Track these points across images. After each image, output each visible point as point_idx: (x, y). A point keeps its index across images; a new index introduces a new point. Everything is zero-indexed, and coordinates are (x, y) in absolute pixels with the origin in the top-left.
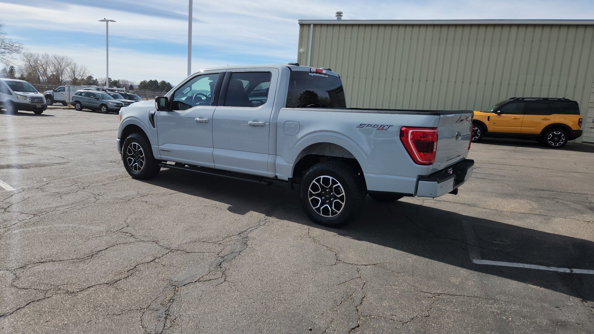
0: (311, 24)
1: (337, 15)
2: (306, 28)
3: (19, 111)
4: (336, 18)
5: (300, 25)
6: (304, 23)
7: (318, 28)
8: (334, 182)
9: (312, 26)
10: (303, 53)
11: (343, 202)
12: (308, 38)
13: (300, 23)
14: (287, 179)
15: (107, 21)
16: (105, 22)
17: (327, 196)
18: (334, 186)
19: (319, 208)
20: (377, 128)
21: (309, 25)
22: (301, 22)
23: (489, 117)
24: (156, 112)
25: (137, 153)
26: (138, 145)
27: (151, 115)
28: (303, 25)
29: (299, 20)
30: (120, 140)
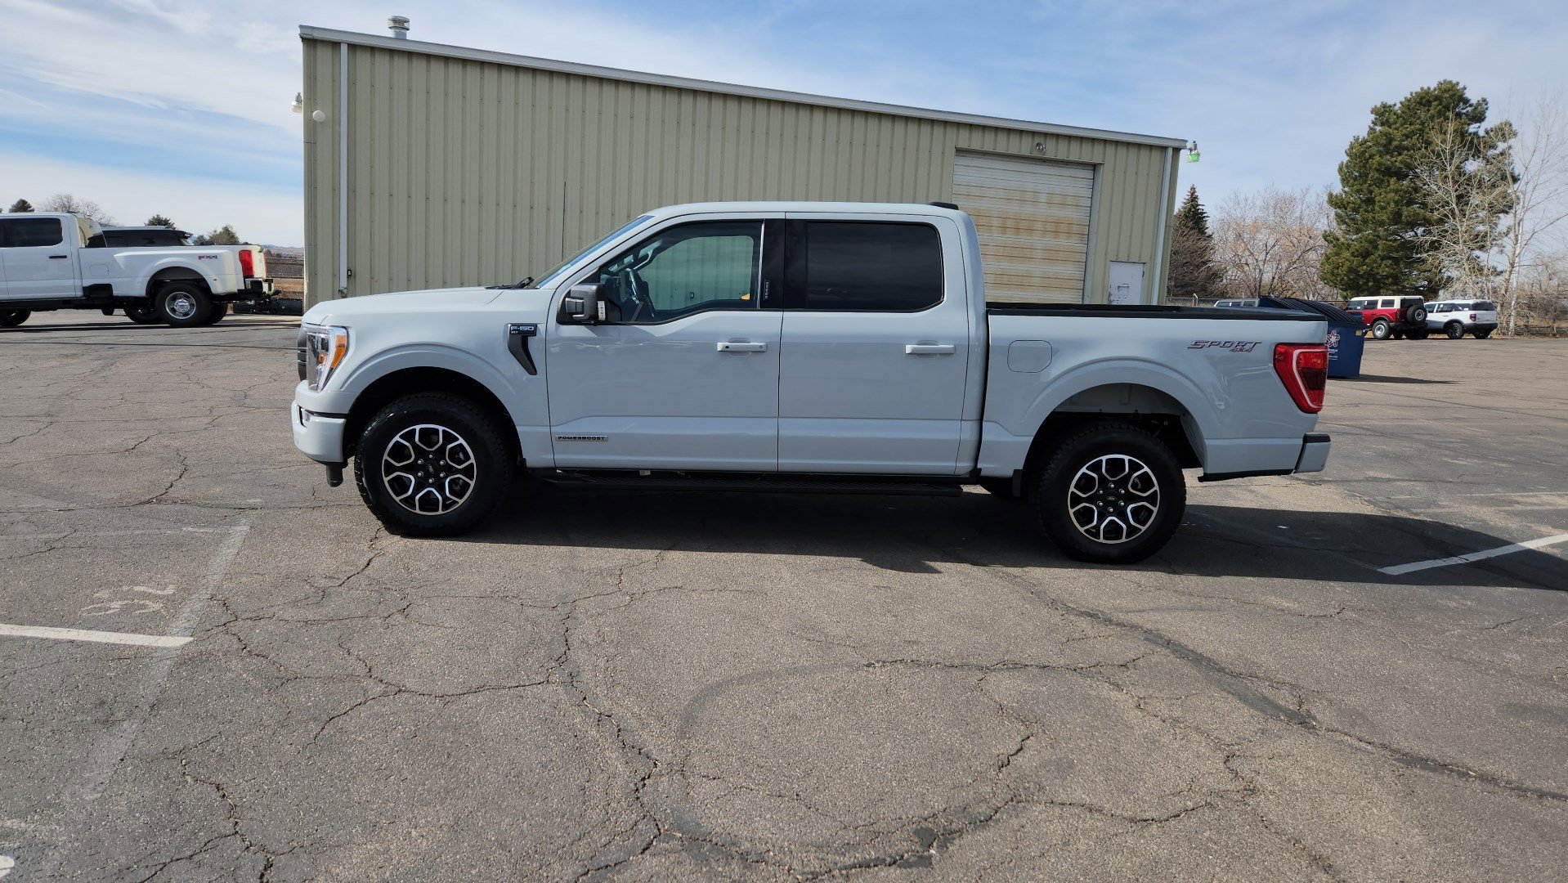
0: (340, 43)
1: (392, 24)
2: (324, 54)
4: (391, 33)
5: (303, 39)
6: (317, 35)
7: (363, 59)
8: (1135, 468)
9: (344, 48)
10: (322, 123)
11: (1154, 505)
12: (335, 81)
13: (305, 36)
14: (1010, 474)
17: (1110, 498)
18: (1134, 475)
19: (1096, 527)
20: (1231, 348)
21: (335, 45)
22: (309, 32)
24: (541, 328)
25: (431, 456)
26: (444, 431)
27: (521, 340)
28: (312, 41)
29: (301, 27)
30: (341, 421)
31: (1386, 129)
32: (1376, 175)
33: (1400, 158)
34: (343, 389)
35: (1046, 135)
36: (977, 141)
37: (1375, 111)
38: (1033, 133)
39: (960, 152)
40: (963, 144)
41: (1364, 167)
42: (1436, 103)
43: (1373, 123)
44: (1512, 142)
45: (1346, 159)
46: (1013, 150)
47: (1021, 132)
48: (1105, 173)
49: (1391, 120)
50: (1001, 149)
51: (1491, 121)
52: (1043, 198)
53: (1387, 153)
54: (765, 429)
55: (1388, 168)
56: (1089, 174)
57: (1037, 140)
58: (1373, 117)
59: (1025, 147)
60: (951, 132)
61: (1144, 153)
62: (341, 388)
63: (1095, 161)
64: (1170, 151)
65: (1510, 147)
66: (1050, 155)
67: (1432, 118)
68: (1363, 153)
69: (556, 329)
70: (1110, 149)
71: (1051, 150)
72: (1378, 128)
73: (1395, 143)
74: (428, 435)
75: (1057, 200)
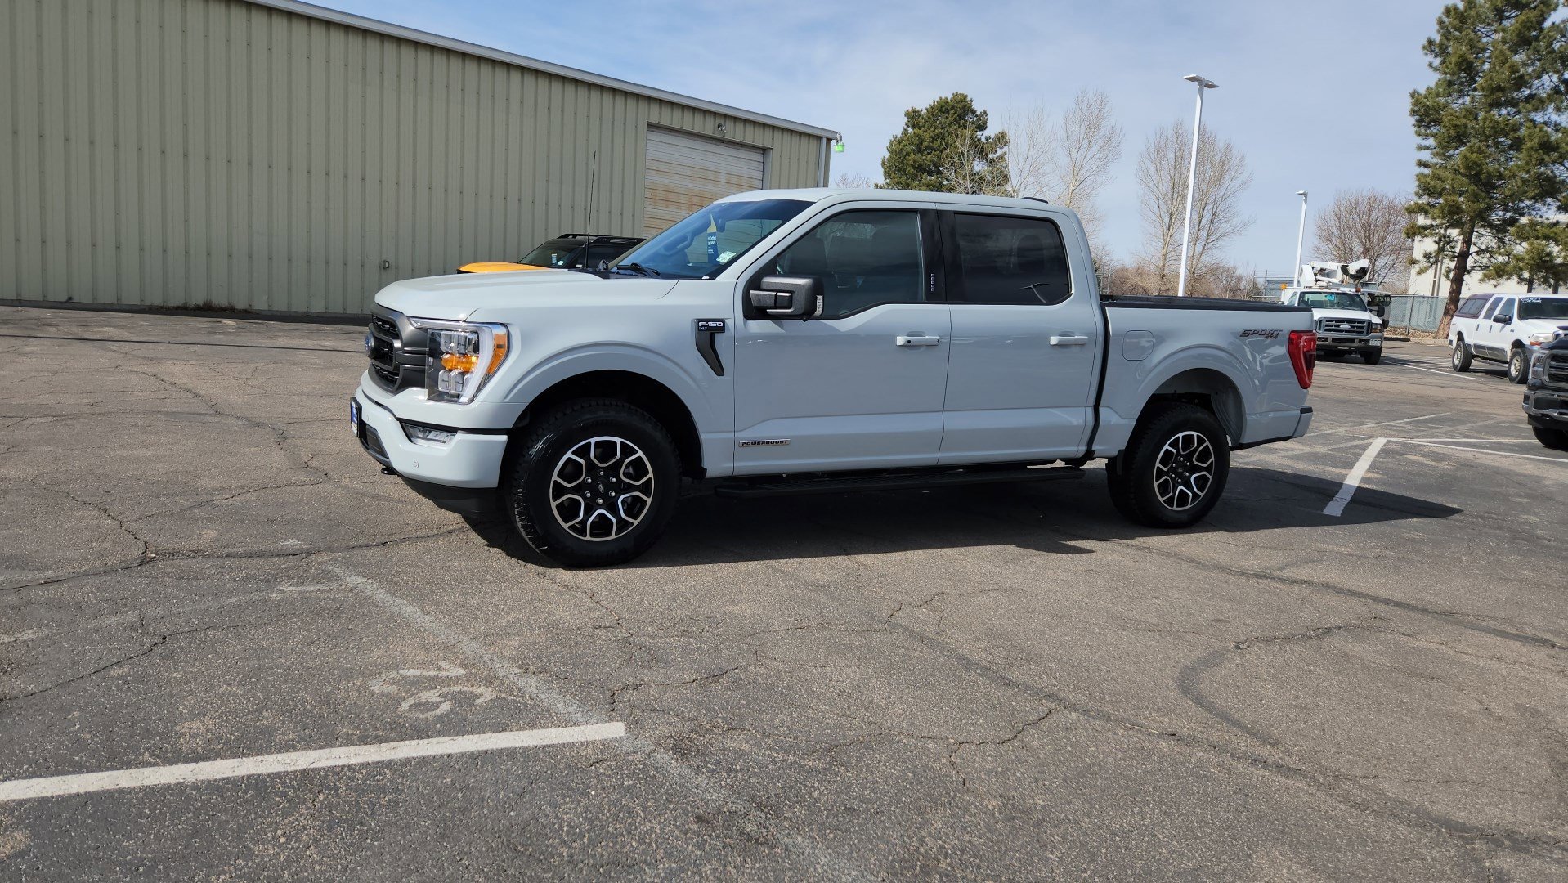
11: (1210, 474)
14: (1115, 454)
17: (1179, 470)
19: (1173, 496)
20: (1265, 336)
24: (729, 323)
25: (602, 473)
26: (621, 443)
27: (708, 335)
30: (504, 438)
31: (916, 130)
32: (912, 171)
33: (930, 156)
34: (508, 399)
35: (725, 116)
36: (666, 118)
37: (907, 114)
38: (715, 114)
39: (652, 126)
40: (654, 120)
41: (902, 161)
42: (952, 111)
43: (906, 124)
44: (1006, 148)
45: (887, 155)
46: (698, 129)
47: (705, 112)
48: (774, 156)
49: (921, 124)
50: (687, 127)
51: (991, 131)
52: (723, 178)
53: (919, 152)
54: (930, 423)
55: (920, 165)
56: (758, 157)
57: (719, 121)
58: (906, 120)
59: (708, 126)
60: (643, 106)
61: (804, 140)
62: (506, 398)
63: (767, 145)
64: (824, 140)
65: (1005, 154)
66: (728, 137)
67: (950, 124)
68: (902, 150)
69: (745, 324)
70: (778, 135)
71: (732, 132)
72: (910, 130)
73: (925, 144)
74: (607, 449)
75: (734, 180)
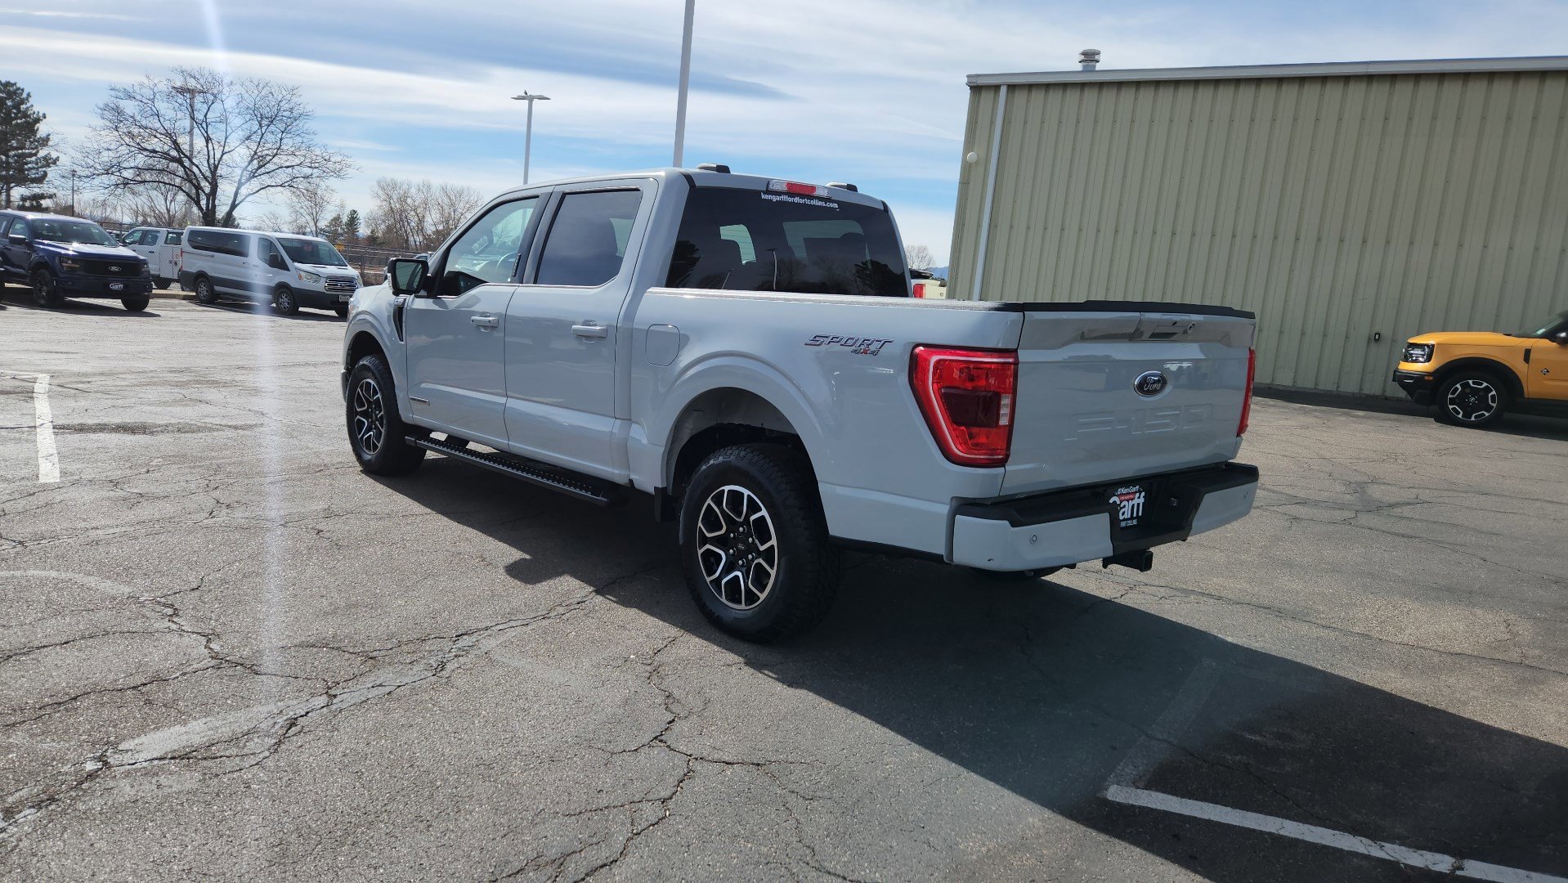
0: (1000, 86)
1: (1083, 57)
2: (987, 97)
3: (301, 309)
4: (1079, 68)
5: (971, 88)
6: (981, 82)
7: (1020, 97)
8: (753, 508)
9: (1003, 90)
10: (976, 162)
11: (772, 566)
12: (992, 122)
13: (972, 85)
14: (651, 490)
15: (531, 99)
16: (526, 102)
17: (741, 546)
18: (753, 518)
19: (719, 579)
20: (853, 348)
21: (997, 88)
22: (974, 80)
23: (1528, 352)
25: (372, 406)
26: (373, 385)
27: (398, 311)
28: (979, 88)
29: (968, 76)
69: (413, 301)
